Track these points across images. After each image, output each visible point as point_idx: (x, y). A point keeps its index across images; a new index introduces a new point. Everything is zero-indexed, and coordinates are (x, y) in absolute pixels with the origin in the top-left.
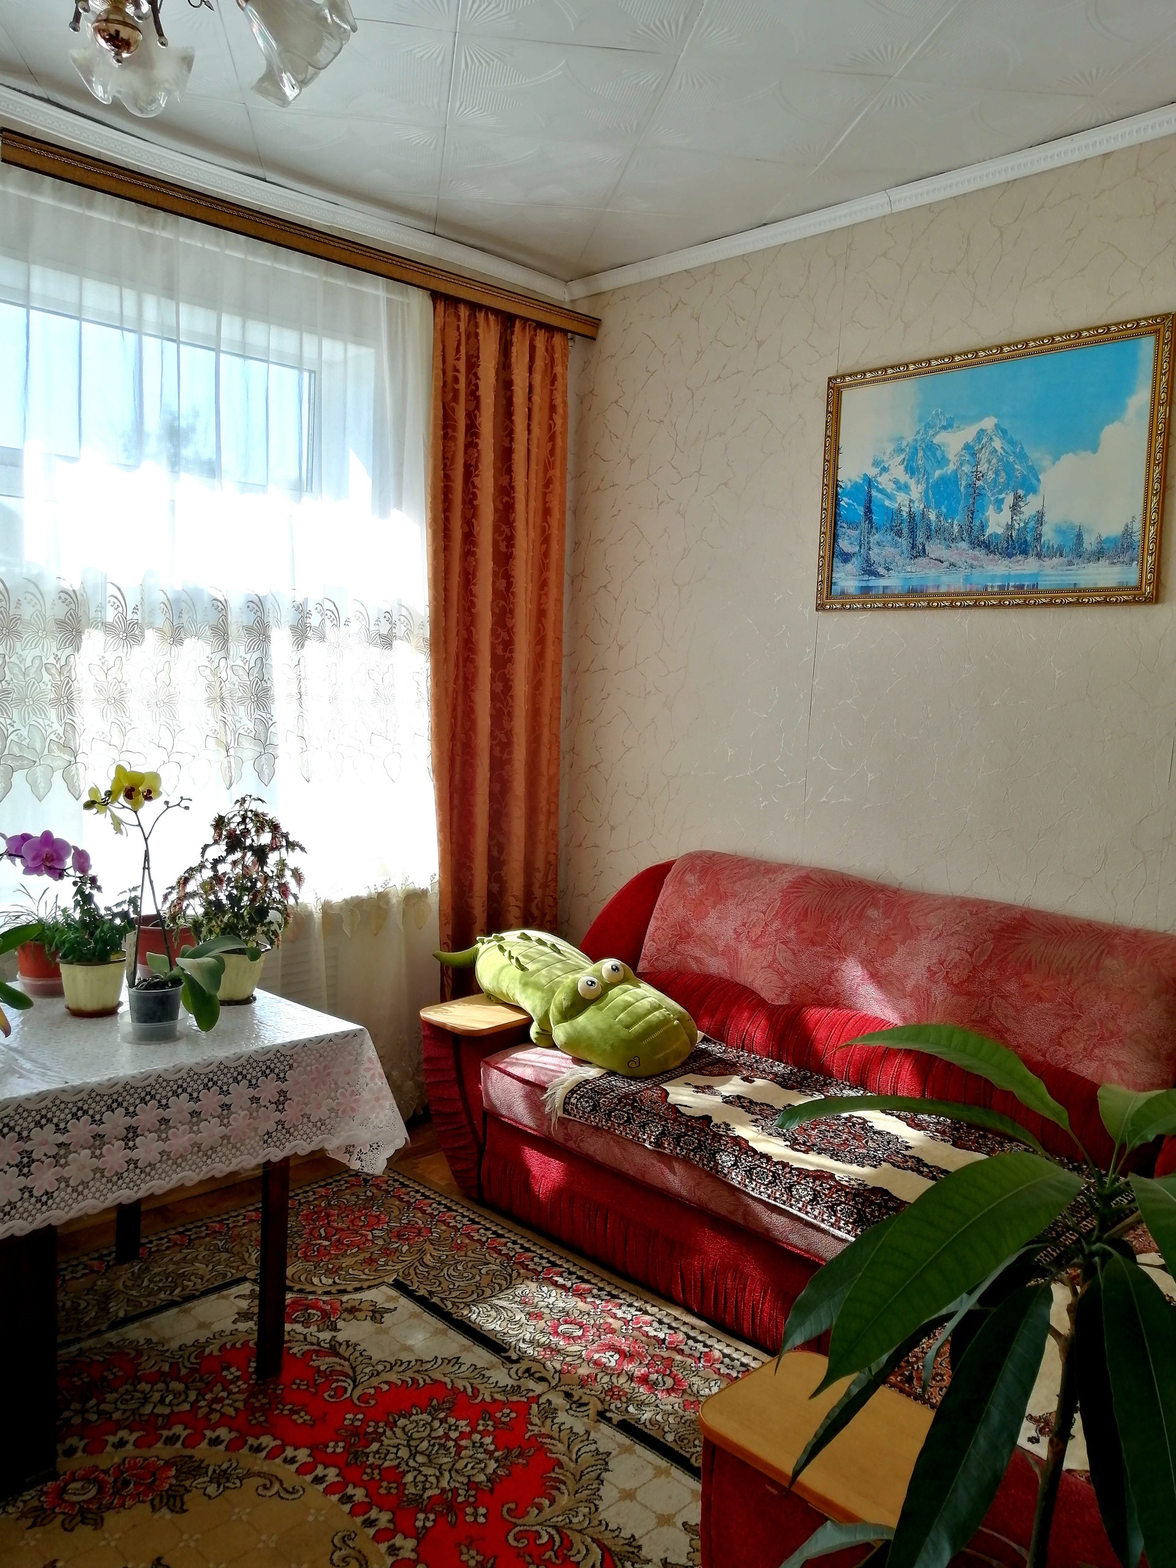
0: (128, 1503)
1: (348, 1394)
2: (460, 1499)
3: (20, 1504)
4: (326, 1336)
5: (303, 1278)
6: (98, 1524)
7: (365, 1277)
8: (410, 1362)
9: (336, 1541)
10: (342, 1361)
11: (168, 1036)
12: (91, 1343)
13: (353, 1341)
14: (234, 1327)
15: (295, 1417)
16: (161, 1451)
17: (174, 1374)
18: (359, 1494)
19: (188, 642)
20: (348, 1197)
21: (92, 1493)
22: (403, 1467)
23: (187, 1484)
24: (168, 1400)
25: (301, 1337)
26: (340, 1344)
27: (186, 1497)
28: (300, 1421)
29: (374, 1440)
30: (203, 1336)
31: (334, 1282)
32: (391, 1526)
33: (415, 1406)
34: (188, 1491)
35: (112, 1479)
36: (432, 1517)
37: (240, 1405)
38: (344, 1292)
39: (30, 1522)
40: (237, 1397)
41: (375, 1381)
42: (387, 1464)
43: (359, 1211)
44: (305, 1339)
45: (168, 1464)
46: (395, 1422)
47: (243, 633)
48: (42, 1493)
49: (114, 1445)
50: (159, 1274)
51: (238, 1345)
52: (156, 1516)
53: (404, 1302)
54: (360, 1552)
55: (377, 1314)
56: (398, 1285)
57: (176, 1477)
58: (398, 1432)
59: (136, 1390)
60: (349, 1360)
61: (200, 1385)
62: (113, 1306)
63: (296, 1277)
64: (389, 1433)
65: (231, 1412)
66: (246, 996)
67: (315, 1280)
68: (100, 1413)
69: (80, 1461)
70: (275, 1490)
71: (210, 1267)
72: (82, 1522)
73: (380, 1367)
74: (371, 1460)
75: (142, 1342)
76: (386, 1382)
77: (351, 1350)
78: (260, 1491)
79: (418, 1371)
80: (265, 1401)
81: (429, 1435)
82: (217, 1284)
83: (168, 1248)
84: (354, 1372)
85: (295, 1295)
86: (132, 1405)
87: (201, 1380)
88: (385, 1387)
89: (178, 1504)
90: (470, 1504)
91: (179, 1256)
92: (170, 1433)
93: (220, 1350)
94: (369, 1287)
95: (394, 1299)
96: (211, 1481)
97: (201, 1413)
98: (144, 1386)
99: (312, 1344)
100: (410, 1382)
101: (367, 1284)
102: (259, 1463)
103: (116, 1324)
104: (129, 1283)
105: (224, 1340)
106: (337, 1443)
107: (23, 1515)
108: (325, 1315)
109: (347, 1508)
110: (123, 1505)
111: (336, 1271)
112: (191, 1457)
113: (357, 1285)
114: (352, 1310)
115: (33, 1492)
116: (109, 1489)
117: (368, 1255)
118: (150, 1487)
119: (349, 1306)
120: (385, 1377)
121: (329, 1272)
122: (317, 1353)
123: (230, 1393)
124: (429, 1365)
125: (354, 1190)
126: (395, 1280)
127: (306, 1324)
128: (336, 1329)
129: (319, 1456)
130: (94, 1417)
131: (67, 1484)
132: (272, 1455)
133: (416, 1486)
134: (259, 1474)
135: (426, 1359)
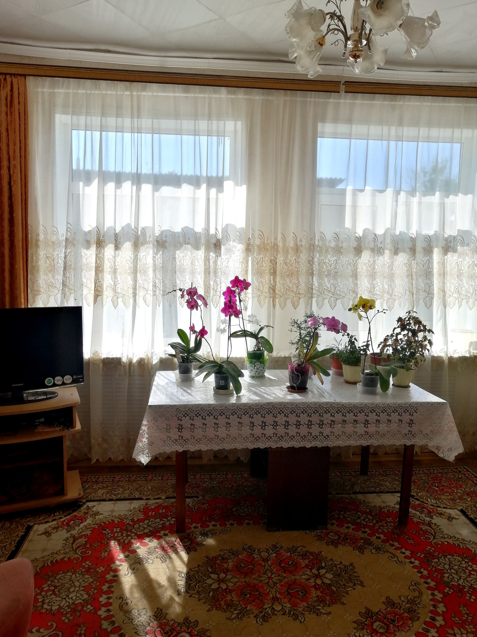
0: (346, 545)
1: (431, 540)
2: (465, 590)
3: (315, 533)
4: (428, 519)
5: (424, 498)
6: (336, 547)
7: (449, 504)
8: (458, 538)
9: (412, 583)
10: (431, 529)
11: (373, 393)
12: (346, 496)
13: (438, 524)
14: (395, 506)
15: (408, 540)
16: (360, 534)
17: (370, 513)
18: (425, 573)
19: (400, 254)
20: (451, 475)
21: (336, 538)
22: (445, 571)
23: (366, 546)
24: (366, 520)
25: (418, 517)
26: (432, 524)
27: (365, 550)
28: (410, 542)
29: (436, 558)
30: (383, 505)
31: (436, 503)
32: (435, 587)
33: (456, 554)
34: (366, 548)
35: (343, 536)
36: (452, 591)
37: (390, 530)
38: (439, 507)
39: (317, 539)
40: (390, 527)
41: (443, 540)
42: (439, 567)
43: (454, 481)
44: (419, 517)
45: (361, 539)
46: (446, 556)
47: (422, 250)
48: (322, 532)
49: (346, 527)
50: (373, 482)
51: (394, 512)
52: (354, 552)
53: (463, 518)
54: (420, 590)
55: (450, 518)
56: (462, 511)
57: (363, 543)
58: (447, 559)
59: (356, 514)
60: (434, 530)
61: (378, 519)
62: (355, 487)
63: (422, 497)
64: (443, 558)
65: (386, 531)
66: (406, 385)
67: (429, 500)
68: (344, 517)
69: (335, 528)
70: (395, 559)
71: (391, 485)
72: (332, 544)
73: (446, 536)
74: (433, 564)
75: (362, 500)
76: (447, 542)
77: (436, 527)
78: (390, 558)
79: (461, 543)
80: (399, 532)
81: (459, 565)
82: (392, 491)
83: (378, 475)
84: (435, 534)
85: (419, 502)
86: (354, 518)
87: (379, 518)
88: (446, 543)
89: (362, 551)
90: (469, 593)
91: (381, 478)
92: (364, 530)
93: (387, 511)
94: (450, 508)
95: (459, 516)
96: (374, 548)
97: (376, 528)
98: (359, 514)
99: (421, 520)
100: (457, 545)
101: (449, 507)
102: (392, 549)
103: (355, 493)
104: (363, 482)
105: (390, 509)
106: (422, 554)
107: (315, 536)
108: (429, 512)
109: (420, 575)
110: (345, 545)
111: (438, 499)
112: (369, 539)
113: (445, 506)
114: (441, 514)
115: (320, 531)
116: (342, 539)
117: (452, 497)
118: (354, 543)
119: (440, 512)
120: (447, 540)
121: (435, 499)
122: (423, 524)
123: (387, 525)
124: (466, 542)
125: (454, 473)
126: (462, 509)
127: (421, 513)
128: (432, 518)
129: (414, 555)
130: (342, 517)
131: (330, 532)
132: (397, 549)
133: (448, 579)
134: (391, 553)
135: (466, 539)
